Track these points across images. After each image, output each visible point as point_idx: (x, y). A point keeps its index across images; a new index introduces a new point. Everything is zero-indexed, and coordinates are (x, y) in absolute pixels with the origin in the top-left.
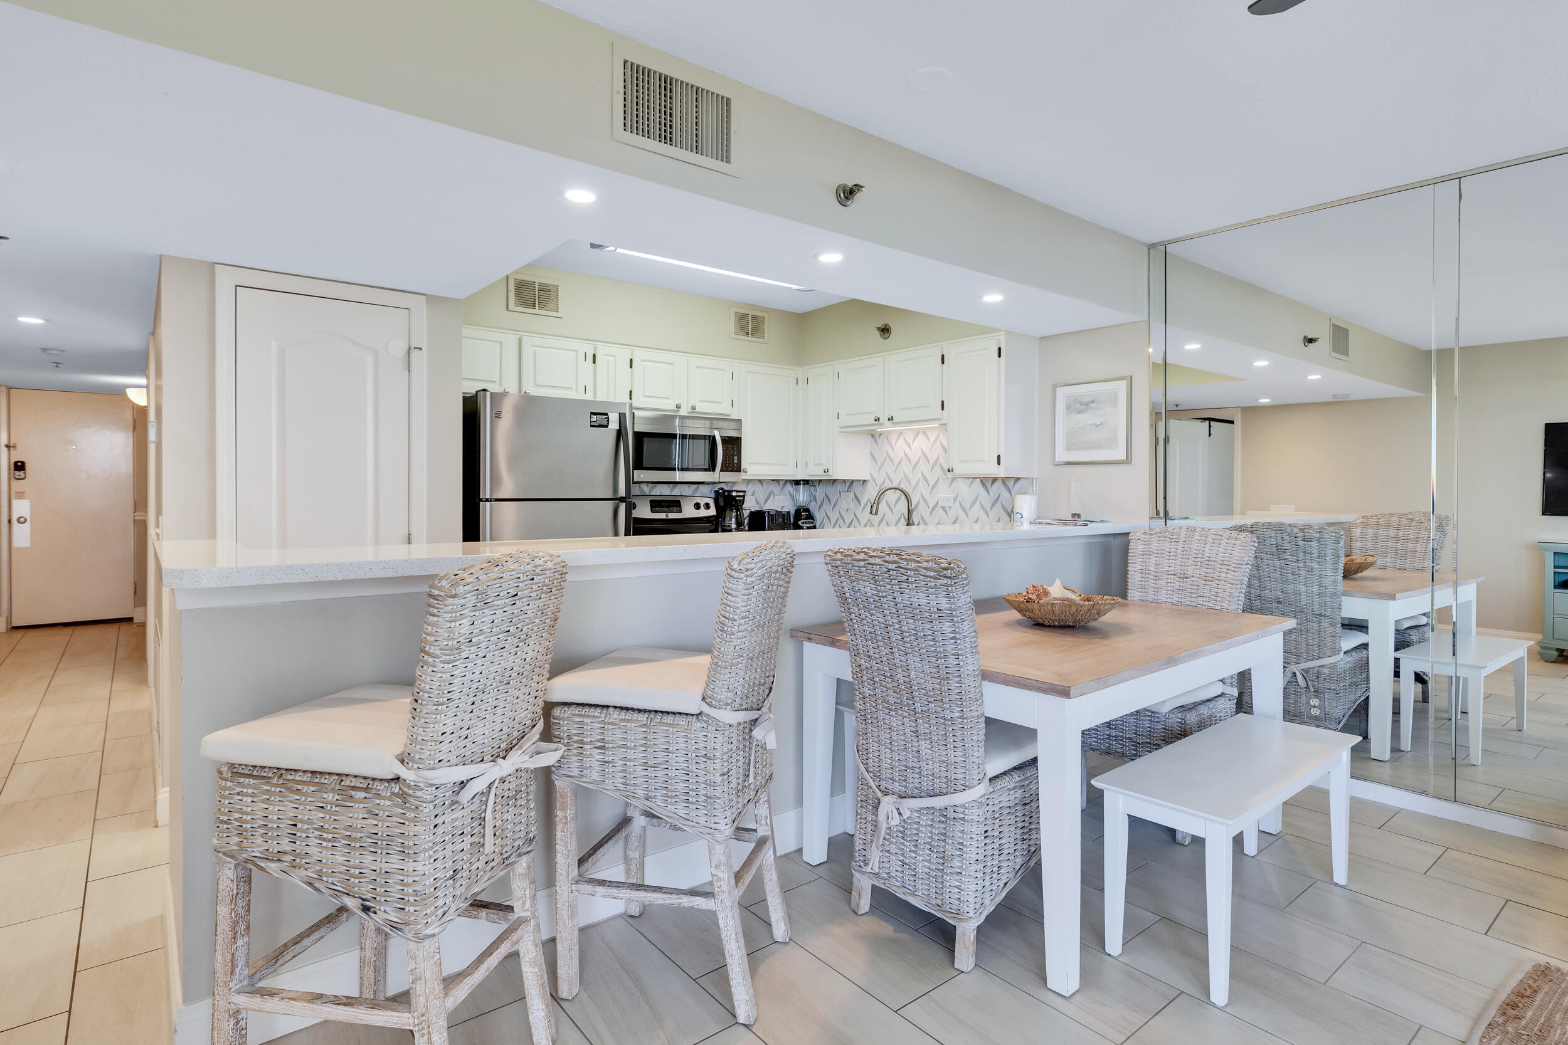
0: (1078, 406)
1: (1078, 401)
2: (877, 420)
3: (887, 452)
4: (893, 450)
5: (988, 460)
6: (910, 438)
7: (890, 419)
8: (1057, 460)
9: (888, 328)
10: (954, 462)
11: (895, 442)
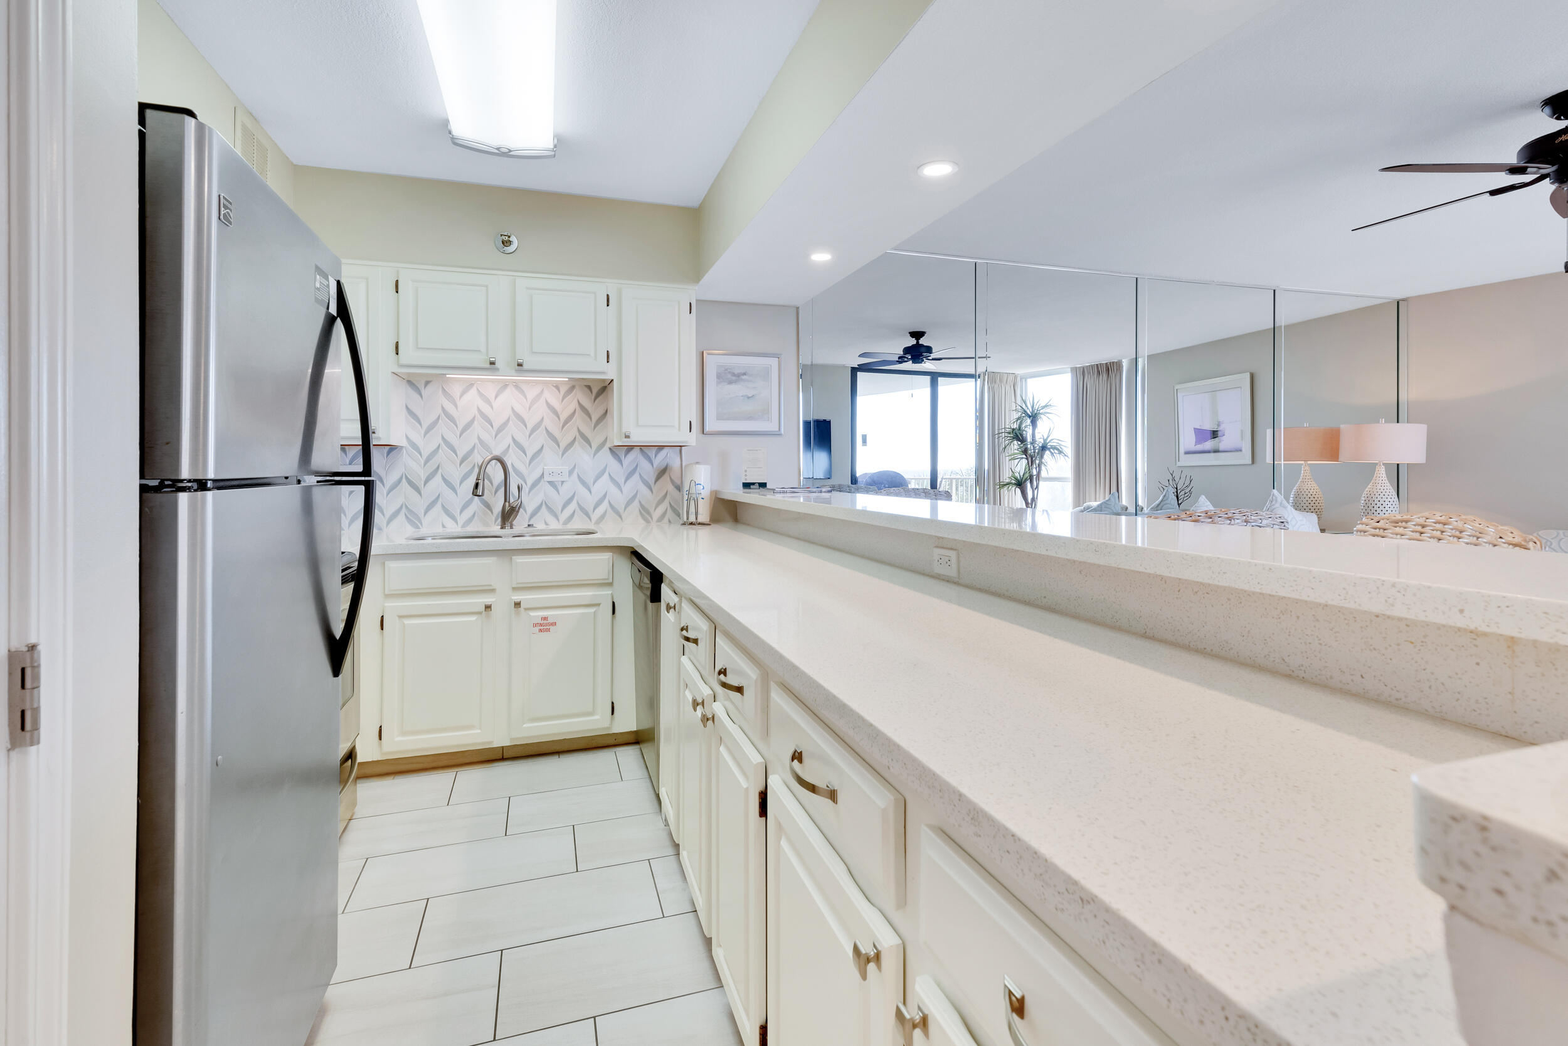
0: (729, 376)
1: (729, 372)
2: (492, 363)
3: (443, 408)
4: (456, 406)
5: (677, 426)
6: (490, 391)
7: (520, 365)
8: (707, 429)
9: (511, 239)
10: (629, 426)
11: (458, 394)
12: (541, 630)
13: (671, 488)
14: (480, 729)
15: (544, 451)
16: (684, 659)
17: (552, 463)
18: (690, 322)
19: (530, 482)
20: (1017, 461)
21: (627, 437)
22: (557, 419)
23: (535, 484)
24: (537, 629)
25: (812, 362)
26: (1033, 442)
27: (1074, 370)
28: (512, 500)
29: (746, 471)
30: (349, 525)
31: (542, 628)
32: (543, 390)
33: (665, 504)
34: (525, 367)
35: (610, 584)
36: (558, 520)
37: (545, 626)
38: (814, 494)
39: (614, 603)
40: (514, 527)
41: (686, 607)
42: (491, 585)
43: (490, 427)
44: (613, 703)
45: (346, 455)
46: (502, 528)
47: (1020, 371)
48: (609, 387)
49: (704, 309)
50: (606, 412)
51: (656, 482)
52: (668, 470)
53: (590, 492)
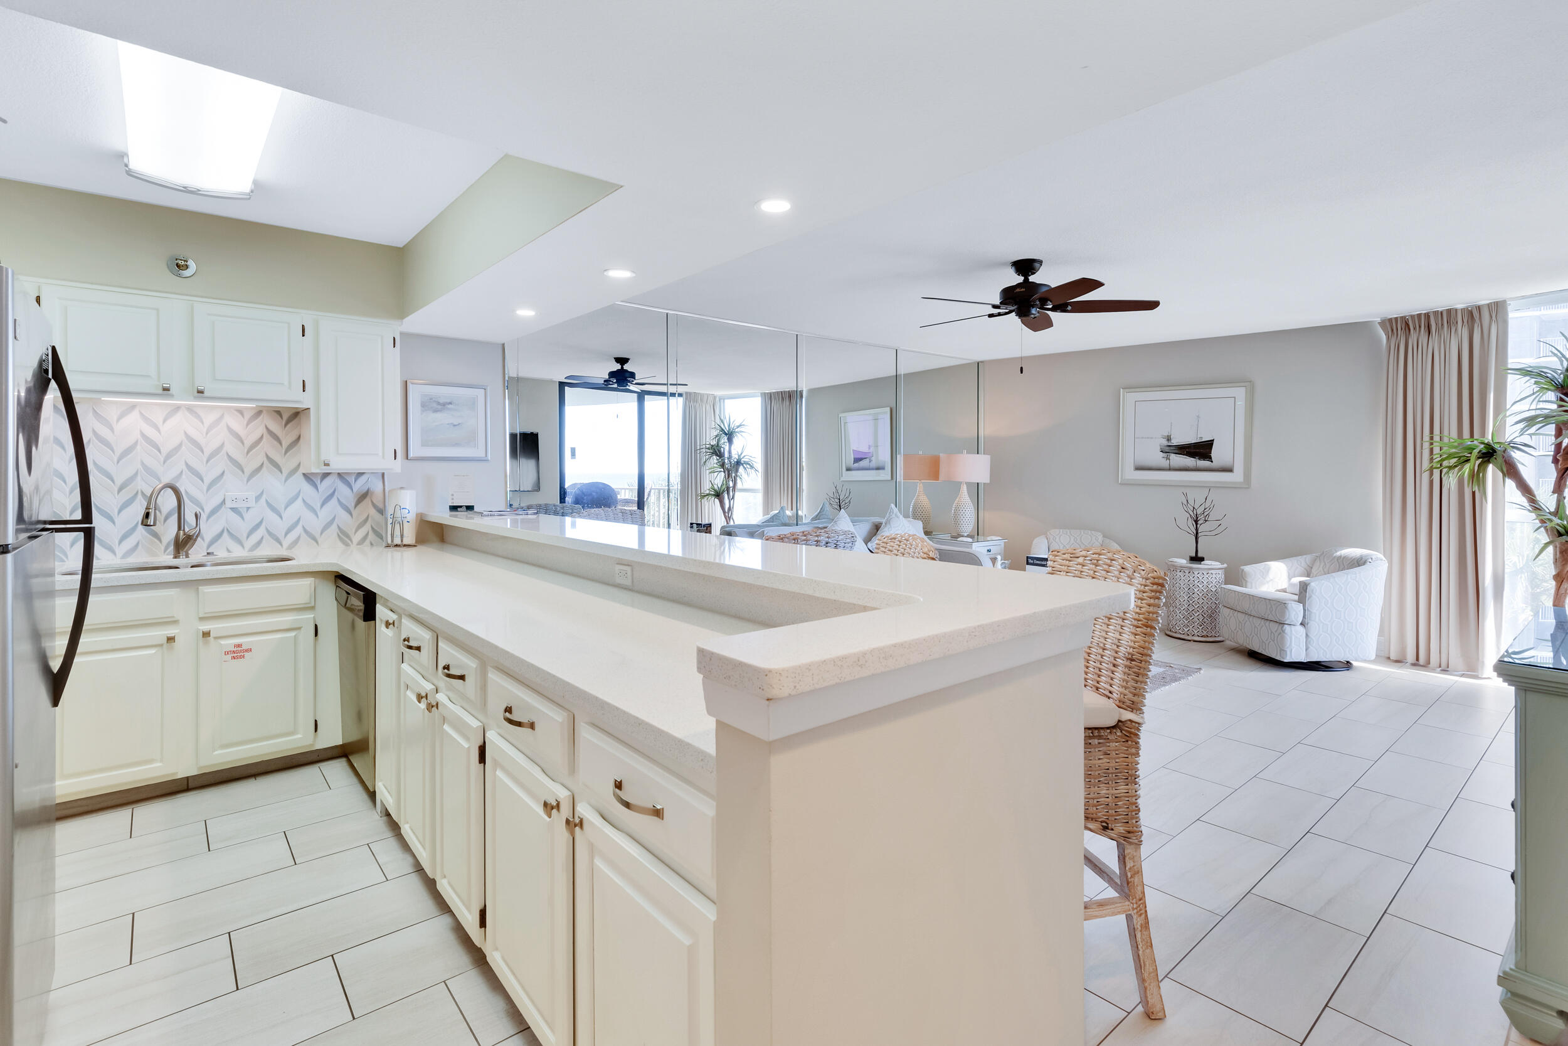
0: (435, 405)
1: (434, 401)
2: (166, 389)
3: (94, 430)
4: (112, 430)
5: (381, 454)
6: (158, 416)
7: (200, 392)
8: (411, 455)
9: (188, 263)
10: (328, 454)
11: (115, 418)
12: (234, 658)
13: (373, 512)
14: (161, 761)
15: (224, 477)
16: (404, 666)
17: (235, 489)
18: (394, 356)
19: (208, 509)
20: (717, 473)
21: (325, 464)
22: (241, 445)
23: (213, 512)
24: (230, 656)
25: (518, 375)
26: (730, 457)
27: (764, 395)
28: (187, 530)
29: (453, 495)
31: (236, 655)
32: (223, 415)
33: (367, 528)
34: (206, 394)
35: (313, 608)
36: (243, 547)
37: (238, 653)
38: (521, 517)
39: (316, 626)
40: (190, 557)
41: (407, 623)
42: (173, 617)
43: (157, 452)
44: (316, 721)
46: (176, 558)
47: (719, 393)
48: (302, 414)
49: (408, 342)
50: (299, 437)
51: (356, 506)
52: (369, 494)
53: (281, 517)
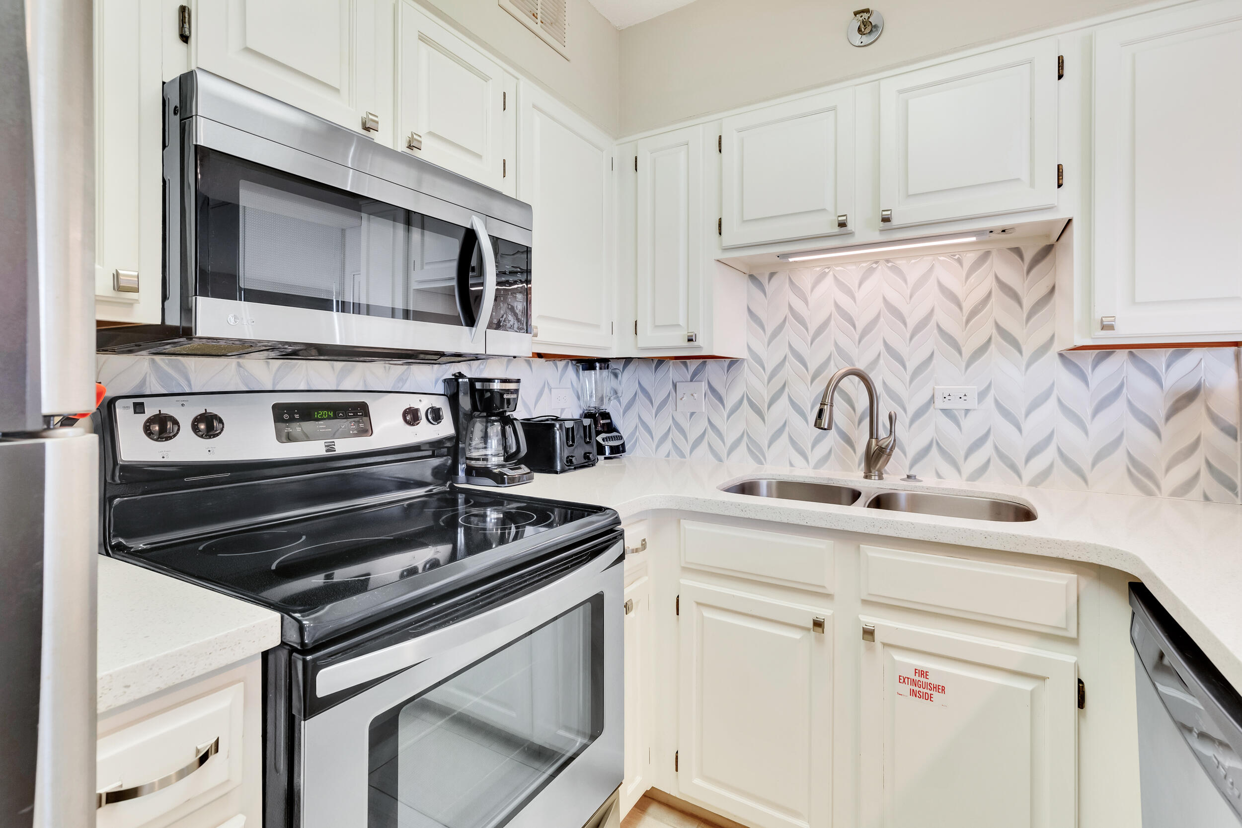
2: (842, 225)
3: (790, 306)
4: (807, 303)
6: (851, 276)
7: (886, 220)
10: (1111, 307)
11: (809, 286)
12: (913, 693)
13: (1209, 430)
15: (934, 361)
17: (948, 379)
19: (912, 409)
21: (1106, 327)
22: (957, 309)
23: (919, 414)
24: (907, 687)
28: (881, 436)
30: (691, 453)
31: (917, 689)
32: (932, 264)
33: (1196, 462)
34: (895, 222)
35: (1074, 642)
36: (960, 472)
37: (921, 686)
39: (1081, 683)
40: (884, 476)
42: (824, 587)
43: (852, 328)
45: (687, 370)
46: (866, 477)
48: (1058, 246)
50: (1053, 288)
51: (1168, 418)
52: (1202, 392)
53: (1020, 430)
